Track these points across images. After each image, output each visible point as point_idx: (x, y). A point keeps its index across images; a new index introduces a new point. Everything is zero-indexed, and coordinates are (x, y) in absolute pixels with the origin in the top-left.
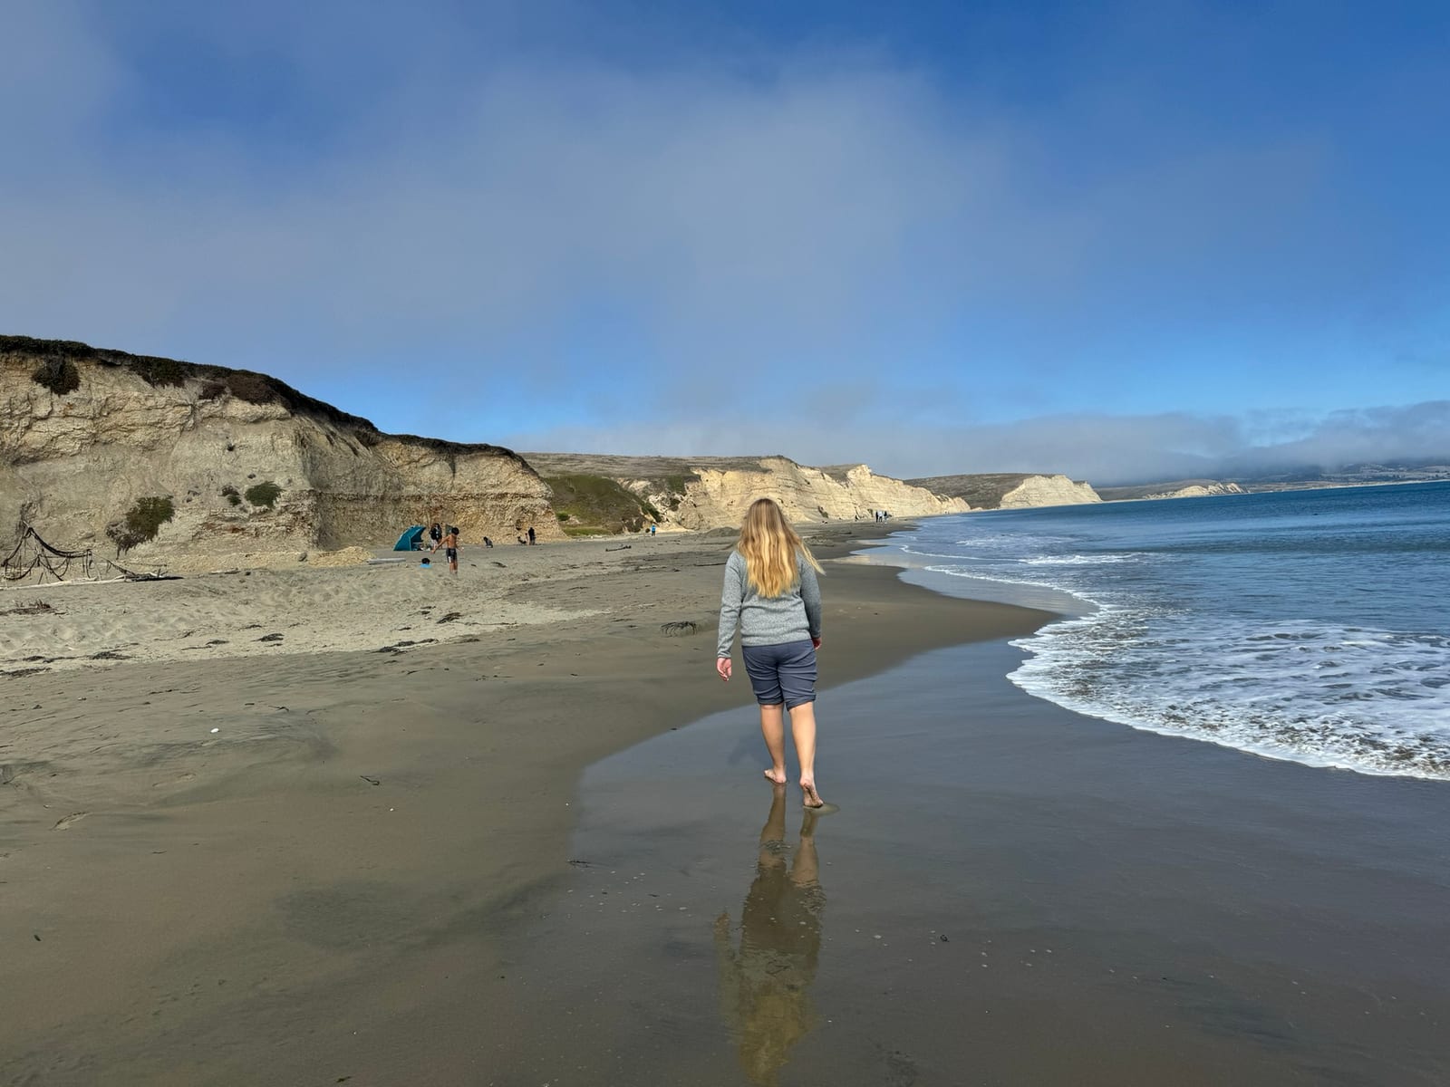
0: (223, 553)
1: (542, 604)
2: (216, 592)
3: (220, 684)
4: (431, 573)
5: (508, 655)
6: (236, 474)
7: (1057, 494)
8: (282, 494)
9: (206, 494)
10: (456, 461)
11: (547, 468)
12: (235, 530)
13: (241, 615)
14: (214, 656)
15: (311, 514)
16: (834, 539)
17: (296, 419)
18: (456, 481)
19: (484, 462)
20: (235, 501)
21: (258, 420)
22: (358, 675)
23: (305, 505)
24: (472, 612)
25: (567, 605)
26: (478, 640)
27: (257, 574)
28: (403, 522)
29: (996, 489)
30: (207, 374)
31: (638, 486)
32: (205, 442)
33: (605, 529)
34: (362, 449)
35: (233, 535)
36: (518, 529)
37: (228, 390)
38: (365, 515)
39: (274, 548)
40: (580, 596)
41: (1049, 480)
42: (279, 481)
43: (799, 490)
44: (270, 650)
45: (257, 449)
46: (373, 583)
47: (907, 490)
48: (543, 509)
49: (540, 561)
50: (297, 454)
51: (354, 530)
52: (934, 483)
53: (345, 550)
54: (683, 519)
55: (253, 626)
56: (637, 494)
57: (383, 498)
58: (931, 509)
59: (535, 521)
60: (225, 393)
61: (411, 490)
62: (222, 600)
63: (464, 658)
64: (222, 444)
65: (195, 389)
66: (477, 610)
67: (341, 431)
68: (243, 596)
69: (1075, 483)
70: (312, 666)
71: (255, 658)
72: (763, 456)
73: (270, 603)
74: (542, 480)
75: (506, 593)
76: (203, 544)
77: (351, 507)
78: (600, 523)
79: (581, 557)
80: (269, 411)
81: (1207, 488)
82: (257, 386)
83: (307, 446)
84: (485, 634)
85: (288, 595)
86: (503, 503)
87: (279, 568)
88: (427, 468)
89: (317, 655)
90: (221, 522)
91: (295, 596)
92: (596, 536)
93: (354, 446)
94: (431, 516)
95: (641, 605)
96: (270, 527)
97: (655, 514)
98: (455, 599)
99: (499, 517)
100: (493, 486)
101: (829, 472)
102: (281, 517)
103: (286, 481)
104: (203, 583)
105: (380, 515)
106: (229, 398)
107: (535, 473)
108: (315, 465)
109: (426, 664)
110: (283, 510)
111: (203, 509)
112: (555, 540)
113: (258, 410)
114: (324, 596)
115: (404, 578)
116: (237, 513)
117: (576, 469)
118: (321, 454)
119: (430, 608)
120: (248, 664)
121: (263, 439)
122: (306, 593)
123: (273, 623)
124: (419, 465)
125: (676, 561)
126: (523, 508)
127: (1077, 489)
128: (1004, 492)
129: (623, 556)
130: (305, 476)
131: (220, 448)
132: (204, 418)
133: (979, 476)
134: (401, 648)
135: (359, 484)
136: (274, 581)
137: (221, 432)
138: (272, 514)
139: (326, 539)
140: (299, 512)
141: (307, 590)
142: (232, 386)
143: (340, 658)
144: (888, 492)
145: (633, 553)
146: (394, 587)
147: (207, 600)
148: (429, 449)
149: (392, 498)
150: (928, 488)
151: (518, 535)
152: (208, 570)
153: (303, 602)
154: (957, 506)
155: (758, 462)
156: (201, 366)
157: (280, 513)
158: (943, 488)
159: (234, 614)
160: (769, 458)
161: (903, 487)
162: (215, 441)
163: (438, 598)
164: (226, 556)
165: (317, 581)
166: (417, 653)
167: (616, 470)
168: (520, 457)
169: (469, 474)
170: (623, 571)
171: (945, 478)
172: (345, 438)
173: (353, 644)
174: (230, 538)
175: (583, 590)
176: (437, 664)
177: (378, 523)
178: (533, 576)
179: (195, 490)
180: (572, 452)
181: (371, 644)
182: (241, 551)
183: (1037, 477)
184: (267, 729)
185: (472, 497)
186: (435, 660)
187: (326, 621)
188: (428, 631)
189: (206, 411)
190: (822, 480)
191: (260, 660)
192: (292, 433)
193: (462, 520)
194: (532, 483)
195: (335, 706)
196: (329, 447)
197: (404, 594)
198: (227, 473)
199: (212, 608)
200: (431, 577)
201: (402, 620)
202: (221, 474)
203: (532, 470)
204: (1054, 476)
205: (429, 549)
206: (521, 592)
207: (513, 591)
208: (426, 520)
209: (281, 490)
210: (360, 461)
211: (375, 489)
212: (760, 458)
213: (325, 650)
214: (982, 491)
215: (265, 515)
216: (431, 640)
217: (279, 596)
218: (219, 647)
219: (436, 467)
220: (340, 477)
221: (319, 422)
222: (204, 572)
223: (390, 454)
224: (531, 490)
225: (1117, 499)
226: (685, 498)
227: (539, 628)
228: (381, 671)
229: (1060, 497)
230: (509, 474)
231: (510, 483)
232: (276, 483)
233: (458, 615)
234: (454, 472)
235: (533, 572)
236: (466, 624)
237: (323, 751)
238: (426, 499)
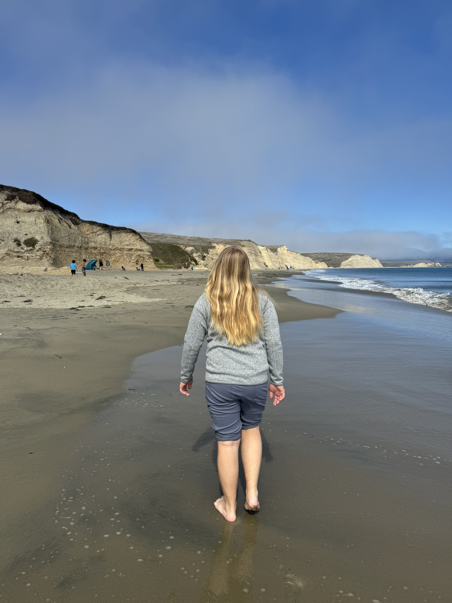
0: (13, 266)
1: (139, 295)
2: (8, 282)
3: (5, 317)
4: (96, 279)
5: (121, 314)
6: (20, 233)
7: (364, 263)
8: (39, 243)
9: (7, 241)
10: (112, 233)
11: (151, 239)
12: (18, 257)
13: (17, 292)
14: (4, 307)
15: (50, 252)
16: (267, 277)
17: (46, 212)
18: (112, 242)
19: (123, 234)
20: (19, 245)
21: (30, 211)
22: (60, 318)
23: (48, 248)
24: (111, 296)
25: (150, 296)
26: (110, 307)
27: (26, 275)
28: (89, 258)
29: (339, 259)
30: (9, 190)
31: (189, 249)
32: (7, 219)
33: (174, 266)
34: (73, 226)
35: (18, 258)
36: (137, 264)
37: (17, 197)
38: (73, 254)
39: (34, 265)
40: (156, 293)
41: (362, 257)
42: (38, 237)
43: (256, 255)
44: (27, 306)
45: (29, 223)
46: (72, 282)
47: (302, 258)
48: (148, 256)
49: (143, 278)
50: (45, 226)
51: (68, 259)
52: (314, 255)
53: (63, 268)
54: (207, 264)
55: (22, 296)
56: (188, 253)
57: (81, 247)
58: (311, 266)
59: (144, 261)
60: (16, 199)
61: (92, 244)
62: (10, 285)
63: (103, 314)
64: (14, 220)
65: (4, 196)
66: (113, 295)
67: (64, 217)
68: (18, 284)
69: (373, 259)
70: (43, 313)
71: (20, 308)
72: (242, 239)
73: (29, 287)
74: (148, 244)
75: (126, 290)
76: (5, 262)
77: (67, 250)
78: (172, 264)
79: (161, 277)
80: (34, 207)
81: (427, 264)
82: (30, 196)
83: (50, 223)
84: (114, 305)
85: (36, 285)
86: (131, 253)
87: (35, 274)
88: (100, 236)
89: (45, 309)
90: (13, 253)
91: (39, 285)
92: (170, 269)
93: (70, 224)
94: (101, 256)
95: (179, 298)
96: (33, 256)
97: (195, 261)
98: (105, 291)
99: (129, 258)
100: (127, 245)
101: (270, 248)
102: (38, 252)
103: (41, 238)
104: (3, 278)
105: (79, 254)
106: (18, 201)
107: (145, 241)
108: (53, 231)
109: (87, 315)
110: (39, 249)
111: (5, 247)
112: (152, 269)
113: (30, 206)
114: (51, 286)
115: (84, 281)
116: (20, 249)
117: (163, 241)
118: (55, 227)
119: (94, 293)
120: (17, 311)
121: (31, 219)
122: (44, 284)
123: (29, 296)
124: (96, 234)
125: (200, 281)
126: (139, 255)
127: (373, 261)
128: (342, 261)
129: (178, 278)
130: (49, 236)
131: (13, 222)
132: (7, 209)
133: (333, 253)
134: (79, 308)
135: (71, 241)
136: (32, 279)
137: (14, 215)
138: (34, 251)
139: (56, 263)
140: (45, 251)
141: (44, 283)
142: (19, 196)
143: (54, 311)
144: (294, 258)
145: (183, 277)
146: (80, 284)
147: (4, 284)
148: (101, 228)
149: (84, 247)
150: (311, 257)
151: (137, 267)
152: (6, 273)
153: (43, 288)
154: (322, 266)
155: (240, 242)
156: (6, 186)
157: (38, 251)
158: (317, 258)
159: (14, 291)
160: (245, 240)
161: (300, 256)
162: (11, 219)
163: (98, 290)
164: (14, 267)
165: (50, 280)
166: (85, 311)
167: (180, 242)
168: (139, 234)
169: (117, 239)
170: (176, 284)
171: (318, 253)
172: (66, 221)
173: (60, 306)
174: (17, 260)
175: (157, 290)
176: (92, 315)
177: (78, 258)
178: (139, 283)
179: (3, 239)
180: (162, 233)
181: (68, 306)
182: (21, 265)
183: (357, 255)
184: (20, 335)
185: (118, 249)
186: (92, 314)
187: (51, 296)
188: (91, 303)
189: (8, 206)
190: (266, 251)
191: (23, 310)
192: (43, 217)
193: (114, 259)
194: (144, 245)
195: (49, 328)
196: (59, 224)
197: (84, 287)
198: (16, 232)
199: (5, 288)
200: (96, 281)
201: (82, 297)
202: (14, 233)
203: (144, 239)
204: (364, 255)
205: (99, 270)
206: (131, 290)
207: (129, 289)
208: (98, 257)
209: (38, 241)
210: (72, 231)
211: (78, 243)
212: (241, 241)
213: (49, 307)
214: (333, 260)
215: (31, 251)
216: (92, 306)
217: (33, 285)
218: (7, 303)
219: (104, 236)
220: (63, 237)
221: (55, 213)
222: (4, 273)
223: (84, 229)
224: (143, 248)
225: (390, 266)
226: (208, 255)
227: (136, 304)
228: (69, 317)
229: (366, 264)
230: (134, 241)
231: (134, 244)
232: (36, 238)
233: (104, 297)
234: (111, 238)
235: (138, 281)
236: (107, 301)
237: (42, 344)
238: (99, 249)
